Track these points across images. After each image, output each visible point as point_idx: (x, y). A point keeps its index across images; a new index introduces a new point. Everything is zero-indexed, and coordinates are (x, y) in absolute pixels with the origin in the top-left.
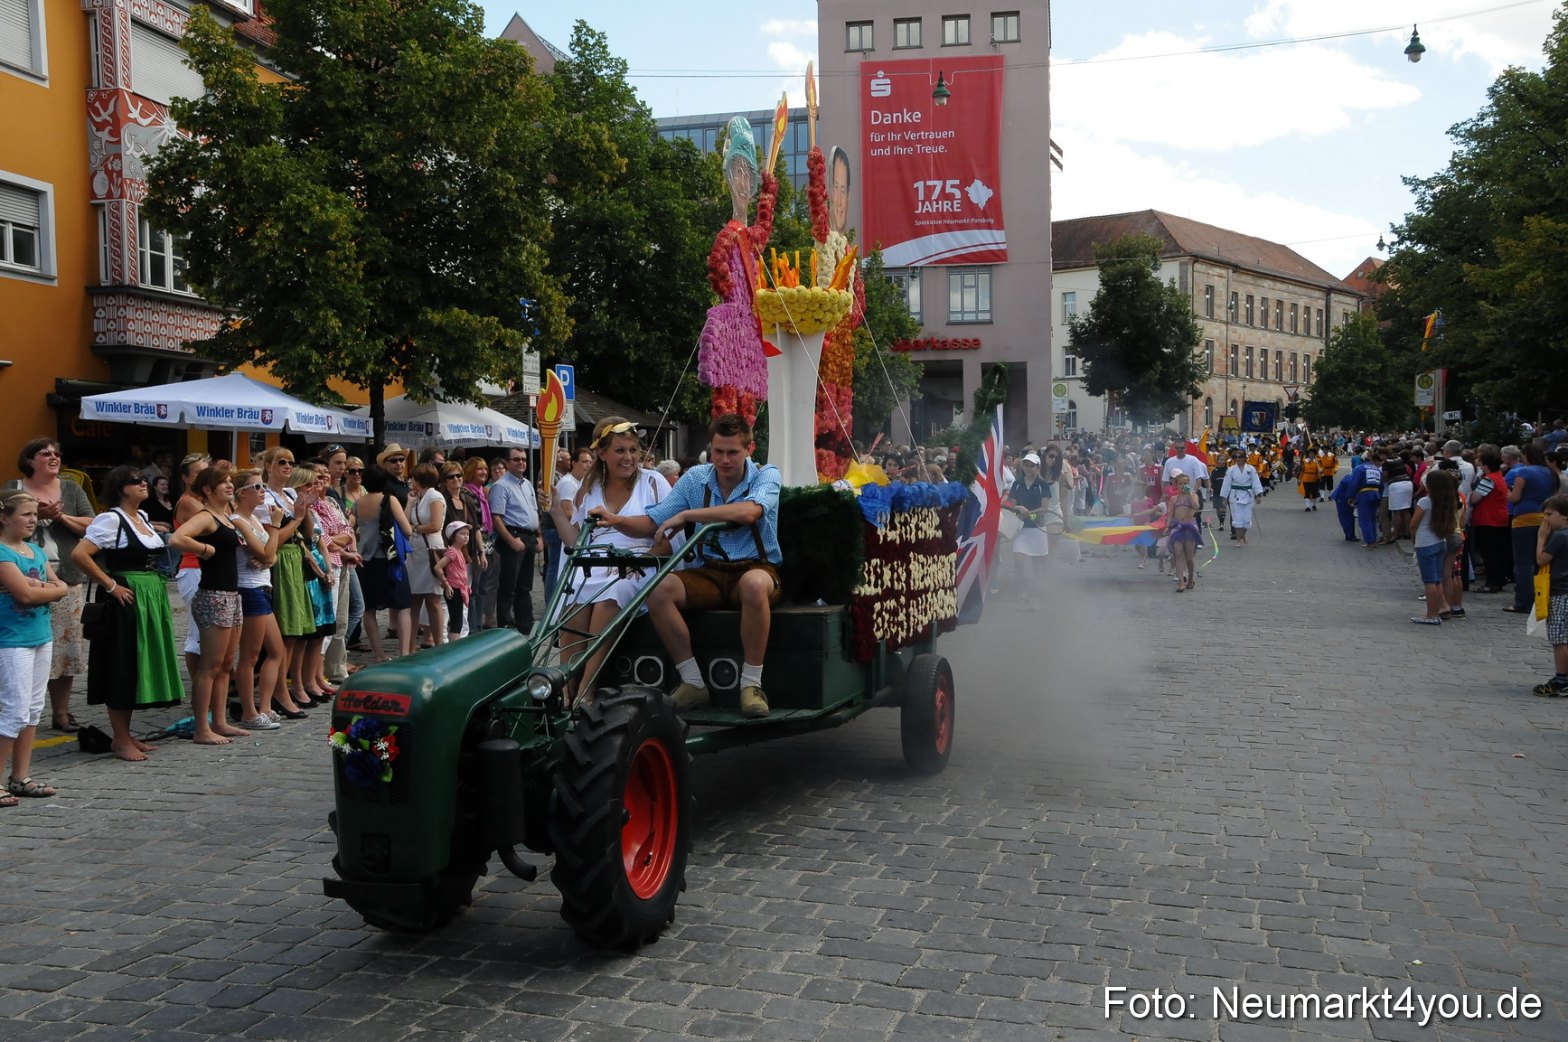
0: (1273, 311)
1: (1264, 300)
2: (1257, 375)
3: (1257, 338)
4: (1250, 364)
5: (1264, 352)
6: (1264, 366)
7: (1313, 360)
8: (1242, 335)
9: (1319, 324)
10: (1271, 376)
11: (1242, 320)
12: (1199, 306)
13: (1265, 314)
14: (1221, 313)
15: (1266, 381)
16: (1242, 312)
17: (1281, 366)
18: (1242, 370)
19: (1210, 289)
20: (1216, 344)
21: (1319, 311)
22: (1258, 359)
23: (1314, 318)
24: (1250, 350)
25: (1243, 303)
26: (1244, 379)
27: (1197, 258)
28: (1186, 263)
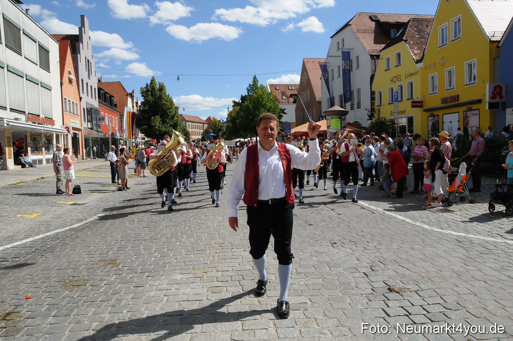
1: (195, 125)
2: (195, 135)
3: (195, 130)
7: (202, 133)
8: (193, 130)
10: (197, 135)
12: (188, 127)
13: (196, 127)
14: (190, 127)
16: (193, 127)
17: (198, 134)
18: (193, 134)
19: (189, 125)
20: (190, 131)
22: (195, 133)
23: (202, 127)
25: (193, 126)
26: (193, 136)
27: (187, 121)
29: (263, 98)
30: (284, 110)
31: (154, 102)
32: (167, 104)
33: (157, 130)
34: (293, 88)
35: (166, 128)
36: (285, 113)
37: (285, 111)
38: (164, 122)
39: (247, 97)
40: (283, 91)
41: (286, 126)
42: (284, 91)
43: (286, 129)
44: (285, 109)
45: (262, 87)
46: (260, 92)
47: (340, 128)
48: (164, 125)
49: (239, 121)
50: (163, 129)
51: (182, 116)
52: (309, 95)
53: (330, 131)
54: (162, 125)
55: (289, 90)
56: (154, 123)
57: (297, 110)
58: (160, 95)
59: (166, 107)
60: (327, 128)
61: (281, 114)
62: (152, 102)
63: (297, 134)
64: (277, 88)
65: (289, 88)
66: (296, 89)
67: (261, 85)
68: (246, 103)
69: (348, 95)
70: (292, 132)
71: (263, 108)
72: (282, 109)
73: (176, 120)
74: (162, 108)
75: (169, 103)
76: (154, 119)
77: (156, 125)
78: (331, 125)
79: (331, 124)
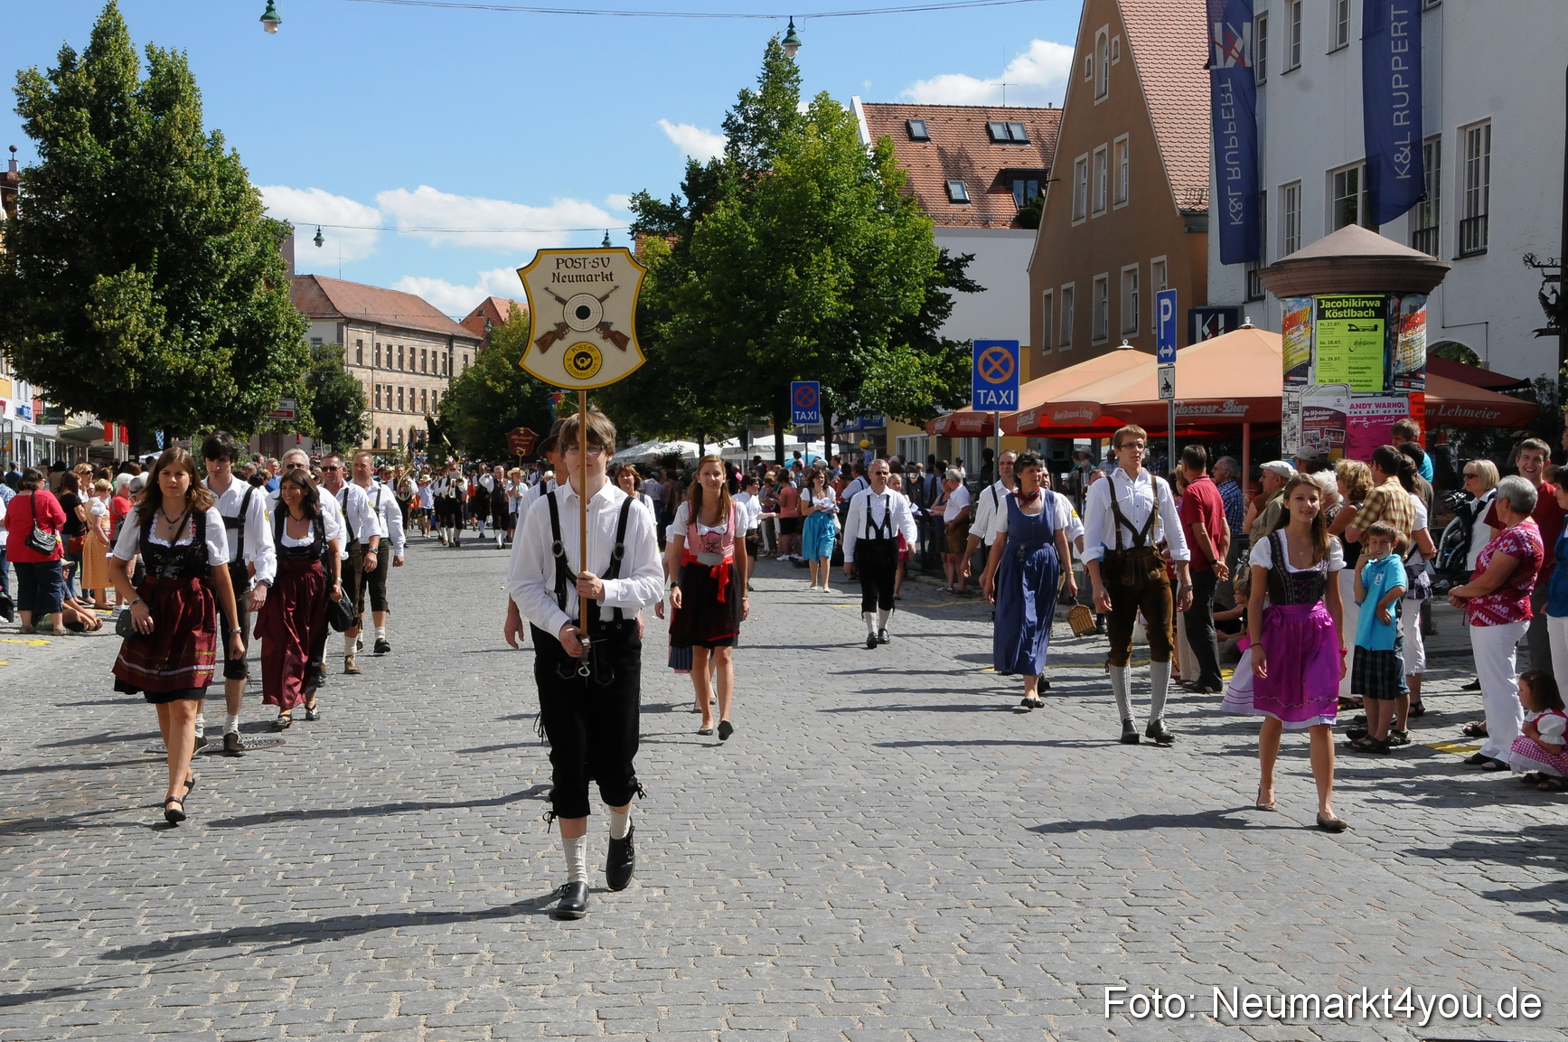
0: (407, 356)
1: (401, 348)
2: (395, 407)
3: (395, 379)
4: (390, 399)
5: (401, 390)
6: (401, 400)
7: (440, 398)
8: (383, 377)
9: (444, 364)
10: (407, 407)
11: (384, 365)
12: (351, 356)
13: (401, 359)
14: (367, 361)
15: (403, 412)
16: (384, 358)
17: (411, 401)
18: (384, 404)
19: (360, 342)
20: (364, 385)
21: (444, 355)
22: (396, 395)
23: (440, 360)
24: (390, 389)
25: (384, 351)
26: (385, 412)
27: (350, 321)
28: (342, 324)
29: (834, 183)
30: (959, 264)
31: (112, 178)
32: (203, 194)
33: (131, 361)
34: (1018, 134)
35: (196, 351)
36: (968, 287)
37: (969, 273)
38: (179, 311)
39: (724, 178)
40: (951, 150)
41: (987, 365)
42: (961, 149)
43: (989, 387)
44: (970, 258)
45: (826, 114)
46: (813, 144)
47: (1378, 383)
48: (178, 333)
49: (675, 330)
50: (174, 359)
51: (314, 291)
52: (1124, 173)
53: (1307, 401)
54: (165, 333)
55: (993, 140)
56: (108, 316)
57: (1039, 271)
58: (160, 135)
59: (193, 217)
60: (1286, 380)
61: (942, 290)
62: (98, 172)
63: (1058, 416)
64: (917, 130)
65: (990, 133)
66: (1039, 137)
67: (822, 100)
68: (722, 214)
69: (1402, 166)
70: (1023, 407)
71: (827, 250)
72: (951, 256)
73: (260, 306)
74: (171, 222)
75: (217, 191)
76: (112, 292)
77: (123, 328)
78: (1317, 363)
79: (1318, 354)
